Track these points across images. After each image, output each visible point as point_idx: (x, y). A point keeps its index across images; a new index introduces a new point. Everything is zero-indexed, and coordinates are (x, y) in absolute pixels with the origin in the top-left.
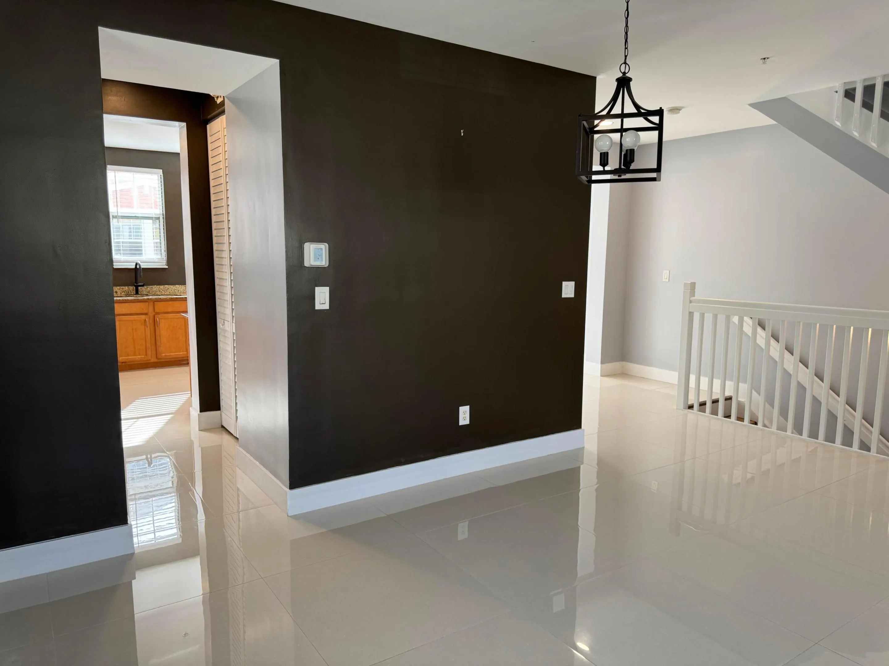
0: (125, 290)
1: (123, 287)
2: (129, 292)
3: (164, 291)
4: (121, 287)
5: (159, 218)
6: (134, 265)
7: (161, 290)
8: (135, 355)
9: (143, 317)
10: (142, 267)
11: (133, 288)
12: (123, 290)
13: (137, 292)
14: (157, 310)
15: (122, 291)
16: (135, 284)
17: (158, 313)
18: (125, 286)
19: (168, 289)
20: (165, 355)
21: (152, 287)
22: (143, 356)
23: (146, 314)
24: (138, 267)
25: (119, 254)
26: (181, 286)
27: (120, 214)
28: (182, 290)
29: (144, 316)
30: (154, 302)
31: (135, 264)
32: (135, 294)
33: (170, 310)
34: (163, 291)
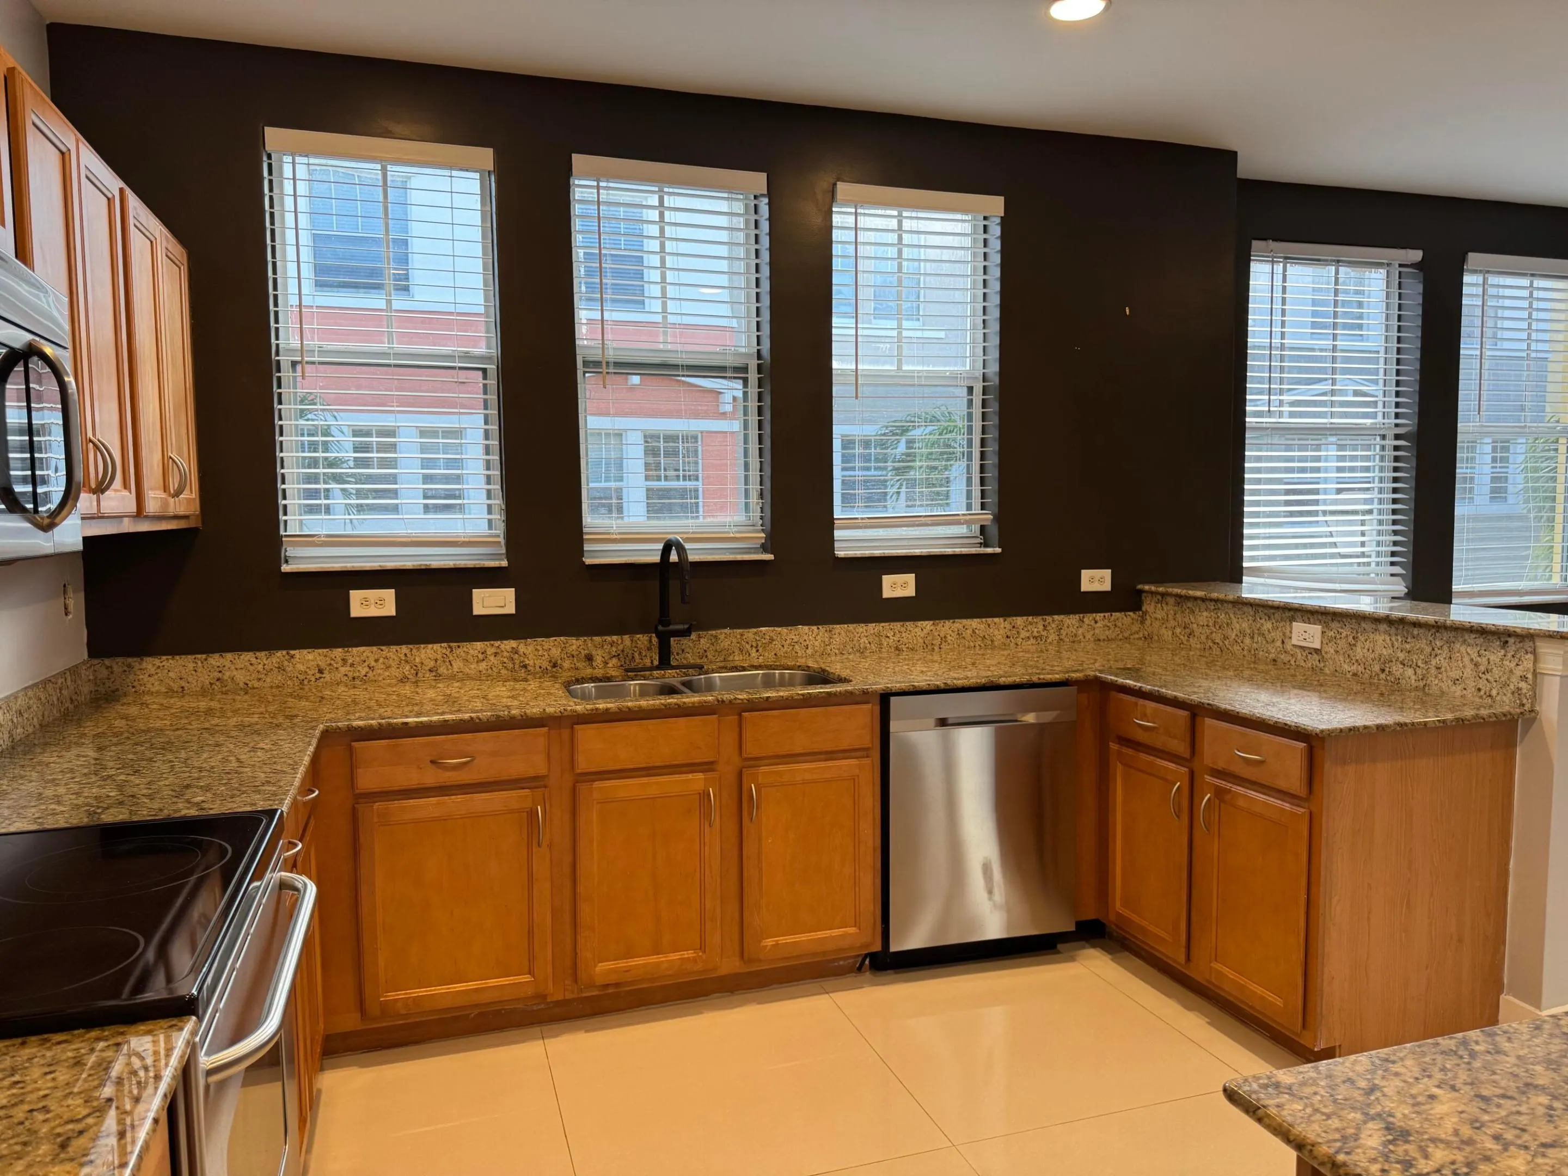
0: (620, 647)
1: (615, 638)
2: (636, 655)
3: (757, 651)
4: (608, 638)
5: (745, 369)
6: (658, 550)
7: (748, 647)
8: (657, 950)
9: (697, 780)
10: (692, 557)
11: (650, 641)
12: (614, 649)
13: (665, 662)
14: (751, 749)
15: (609, 653)
16: (660, 628)
17: (756, 761)
18: (621, 633)
19: (772, 640)
20: (777, 945)
21: (716, 637)
22: (689, 954)
23: (707, 767)
24: (674, 557)
25: (603, 510)
26: (815, 628)
27: (611, 355)
28: (817, 643)
29: (700, 776)
30: (740, 715)
31: (660, 546)
32: (658, 668)
33: (800, 743)
34: (754, 650)
